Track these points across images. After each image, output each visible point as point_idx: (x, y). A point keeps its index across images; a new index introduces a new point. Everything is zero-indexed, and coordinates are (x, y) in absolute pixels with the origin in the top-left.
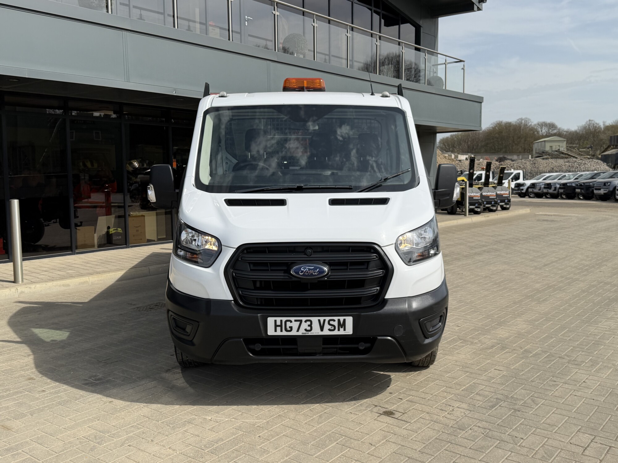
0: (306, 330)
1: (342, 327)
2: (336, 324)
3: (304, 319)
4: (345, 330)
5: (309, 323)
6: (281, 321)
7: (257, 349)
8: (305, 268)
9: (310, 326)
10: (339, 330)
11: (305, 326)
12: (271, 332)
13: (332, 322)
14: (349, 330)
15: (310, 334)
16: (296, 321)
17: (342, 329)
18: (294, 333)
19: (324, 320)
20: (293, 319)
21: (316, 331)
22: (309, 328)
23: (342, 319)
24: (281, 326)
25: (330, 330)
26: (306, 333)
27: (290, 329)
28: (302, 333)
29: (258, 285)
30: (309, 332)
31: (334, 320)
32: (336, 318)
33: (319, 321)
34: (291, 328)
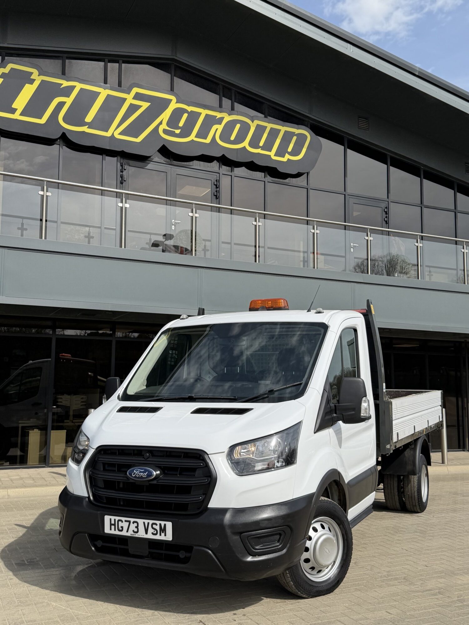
0: (133, 531)
1: (163, 532)
2: (158, 528)
3: (132, 520)
4: (165, 535)
5: (136, 524)
6: (115, 520)
7: (99, 546)
8: (137, 470)
9: (137, 527)
10: (160, 535)
11: (133, 527)
12: (107, 530)
13: (154, 526)
14: (169, 536)
15: (137, 535)
16: (126, 521)
17: (163, 534)
18: (124, 533)
19: (148, 523)
20: (123, 519)
21: (141, 534)
22: (136, 530)
23: (163, 523)
24: (114, 525)
25: (153, 534)
26: (133, 535)
27: (121, 529)
28: (131, 534)
29: (121, 486)
30: (136, 534)
31: (156, 524)
32: (158, 522)
33: (144, 523)
34: (122, 527)
